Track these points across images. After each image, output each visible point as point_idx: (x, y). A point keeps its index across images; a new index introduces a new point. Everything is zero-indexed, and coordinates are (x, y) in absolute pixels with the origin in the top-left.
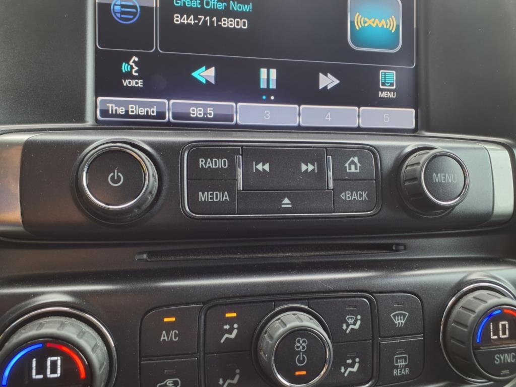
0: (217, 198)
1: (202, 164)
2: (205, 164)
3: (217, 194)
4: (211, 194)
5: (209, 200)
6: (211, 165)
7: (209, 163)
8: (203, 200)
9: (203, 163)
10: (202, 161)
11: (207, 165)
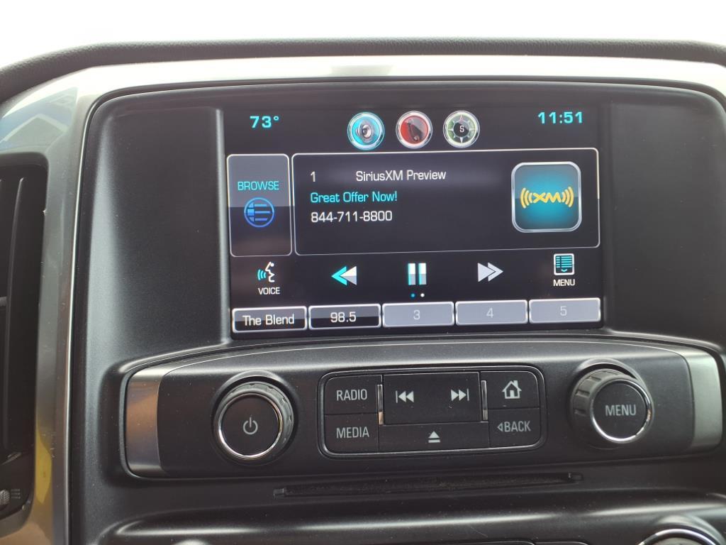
0: (355, 435)
1: (339, 397)
2: (343, 396)
3: (355, 430)
4: (349, 430)
5: (348, 437)
6: (349, 397)
7: (347, 396)
8: (341, 437)
9: (340, 395)
10: (340, 393)
11: (345, 397)
